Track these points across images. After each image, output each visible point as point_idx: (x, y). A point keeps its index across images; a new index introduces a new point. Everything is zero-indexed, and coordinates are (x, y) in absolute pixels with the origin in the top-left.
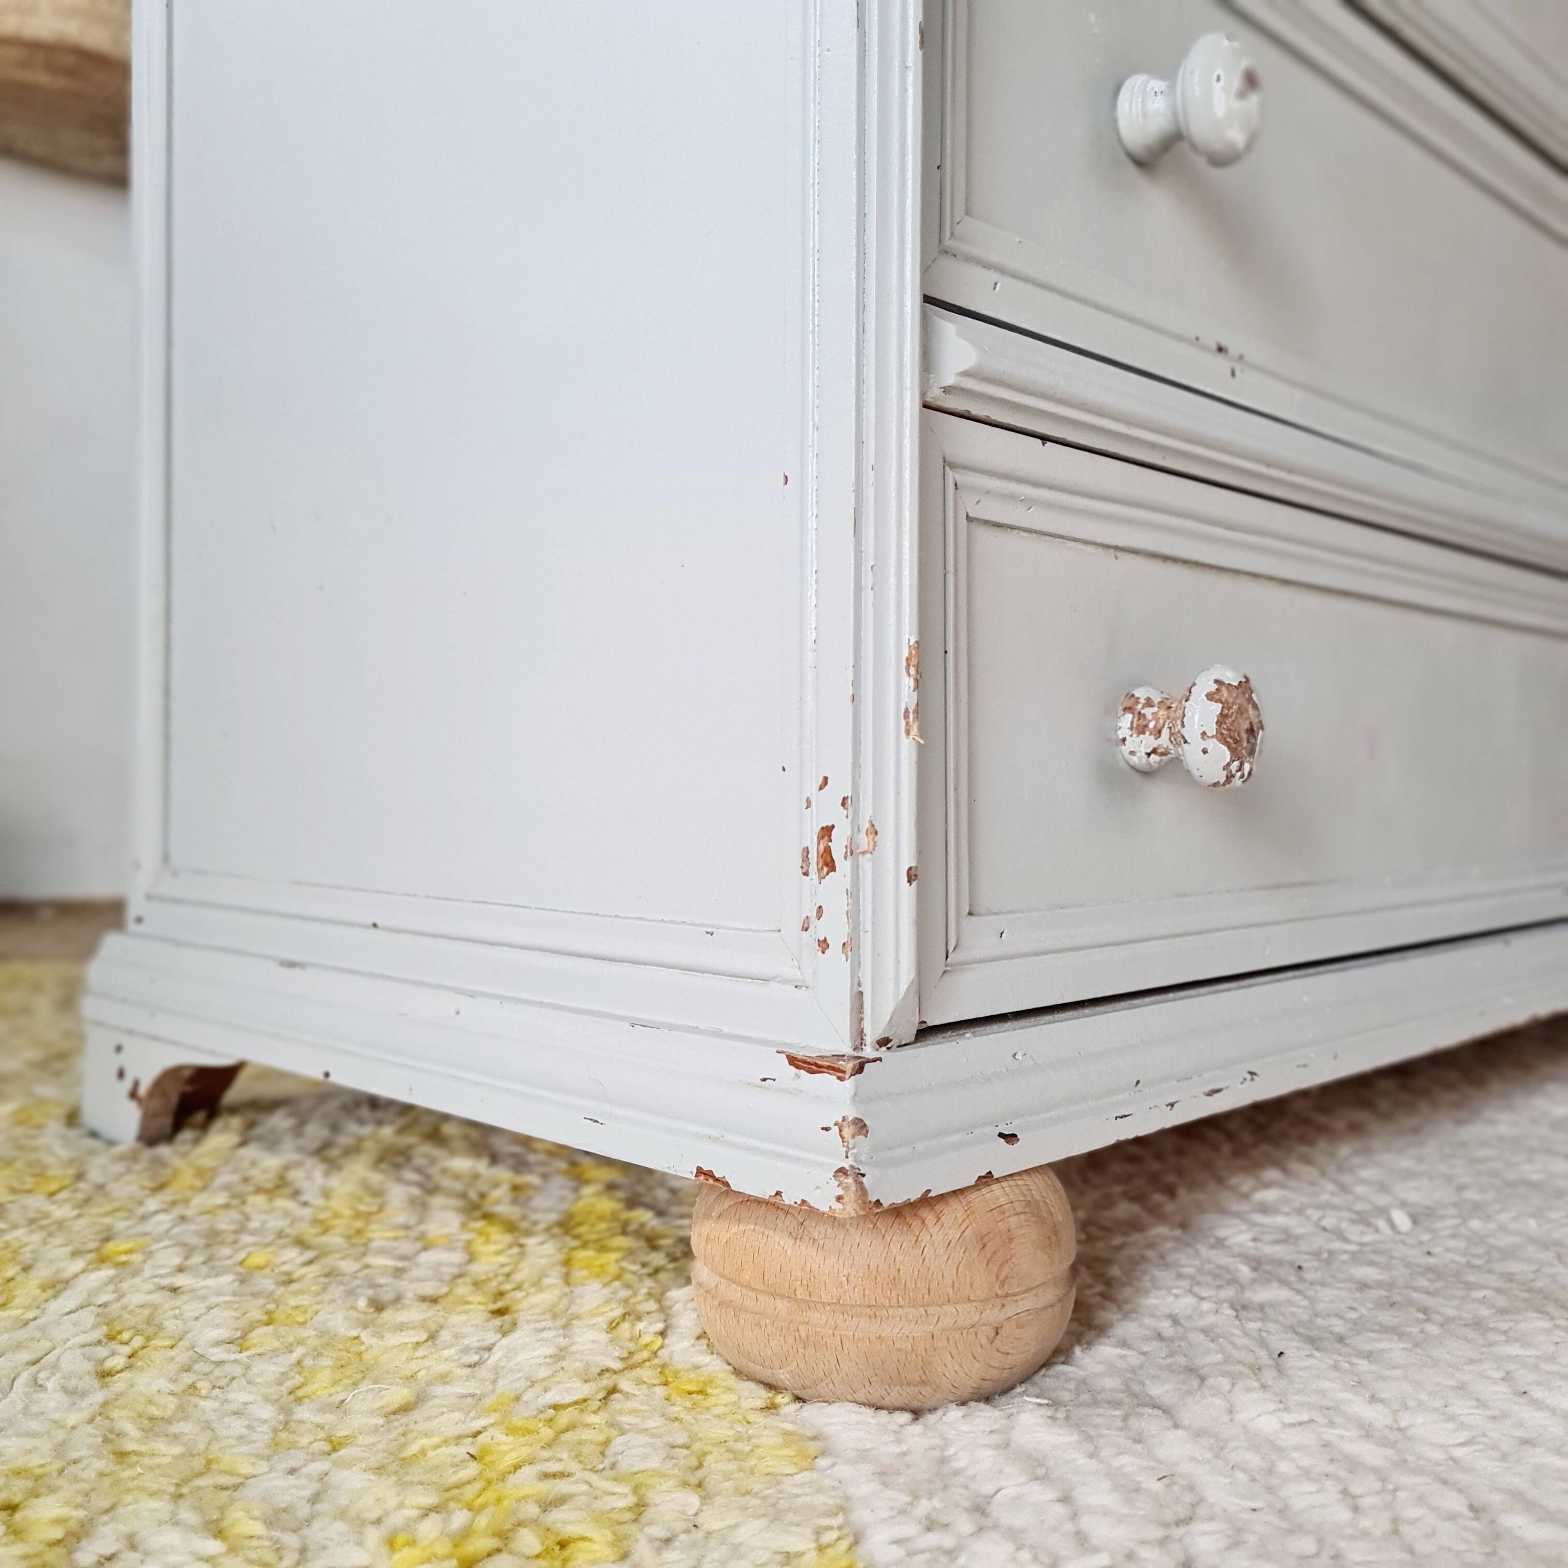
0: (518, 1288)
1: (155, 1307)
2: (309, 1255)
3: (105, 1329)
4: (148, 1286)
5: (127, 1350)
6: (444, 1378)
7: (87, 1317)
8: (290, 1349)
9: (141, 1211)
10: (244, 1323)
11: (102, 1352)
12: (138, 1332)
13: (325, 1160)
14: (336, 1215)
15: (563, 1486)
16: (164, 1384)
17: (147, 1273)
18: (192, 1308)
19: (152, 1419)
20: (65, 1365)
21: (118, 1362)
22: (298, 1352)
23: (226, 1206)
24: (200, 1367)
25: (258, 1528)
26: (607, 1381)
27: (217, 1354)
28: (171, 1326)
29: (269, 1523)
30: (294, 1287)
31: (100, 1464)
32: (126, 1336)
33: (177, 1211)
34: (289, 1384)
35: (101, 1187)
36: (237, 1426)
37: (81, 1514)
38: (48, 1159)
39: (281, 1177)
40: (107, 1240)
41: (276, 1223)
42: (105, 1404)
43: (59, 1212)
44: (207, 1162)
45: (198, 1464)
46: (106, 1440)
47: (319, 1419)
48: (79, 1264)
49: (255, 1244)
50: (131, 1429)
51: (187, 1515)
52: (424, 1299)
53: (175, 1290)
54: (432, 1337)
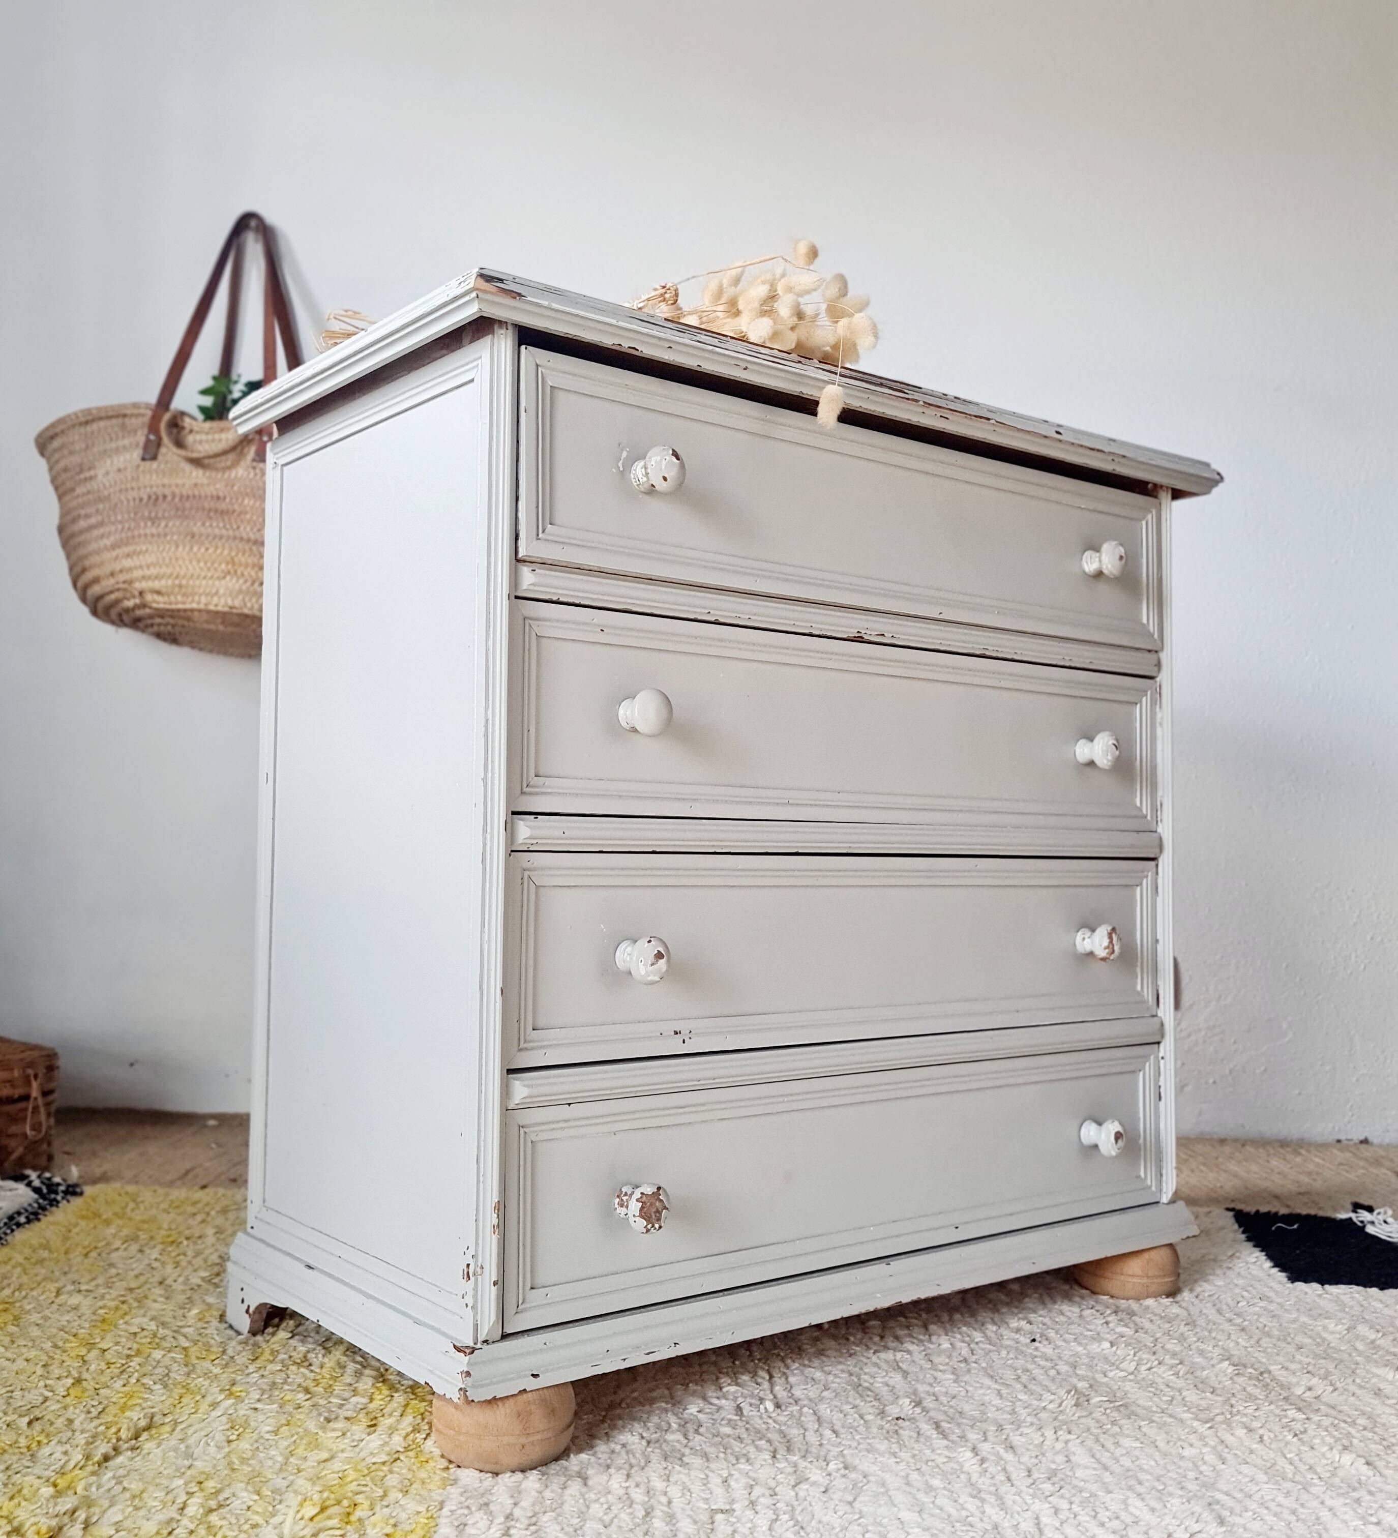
0: (383, 1416)
1: (248, 1416)
2: (308, 1396)
3: (230, 1425)
4: (247, 1407)
5: (237, 1433)
6: (343, 1451)
7: (224, 1419)
8: (292, 1436)
9: (247, 1372)
10: (278, 1425)
11: (229, 1433)
12: (241, 1426)
13: (324, 1348)
14: (323, 1378)
15: (364, 1489)
16: (248, 1446)
17: (247, 1401)
18: (261, 1417)
19: (243, 1458)
20: (217, 1438)
21: (234, 1437)
22: (296, 1437)
23: (281, 1370)
24: (262, 1441)
25: (269, 1493)
26: (396, 1456)
27: (267, 1436)
28: (253, 1424)
29: (273, 1492)
30: (300, 1410)
31: (226, 1472)
32: (237, 1427)
33: (261, 1372)
34: (290, 1449)
35: (232, 1358)
36: (270, 1463)
37: (219, 1486)
38: (212, 1342)
39: (305, 1357)
40: (233, 1384)
41: (299, 1380)
42: (229, 1452)
43: (216, 1370)
44: (276, 1347)
45: (256, 1474)
46: (228, 1464)
47: (296, 1462)
48: (222, 1397)
49: (289, 1390)
50: (237, 1462)
51: (250, 1488)
52: (346, 1418)
53: (256, 1409)
54: (344, 1434)
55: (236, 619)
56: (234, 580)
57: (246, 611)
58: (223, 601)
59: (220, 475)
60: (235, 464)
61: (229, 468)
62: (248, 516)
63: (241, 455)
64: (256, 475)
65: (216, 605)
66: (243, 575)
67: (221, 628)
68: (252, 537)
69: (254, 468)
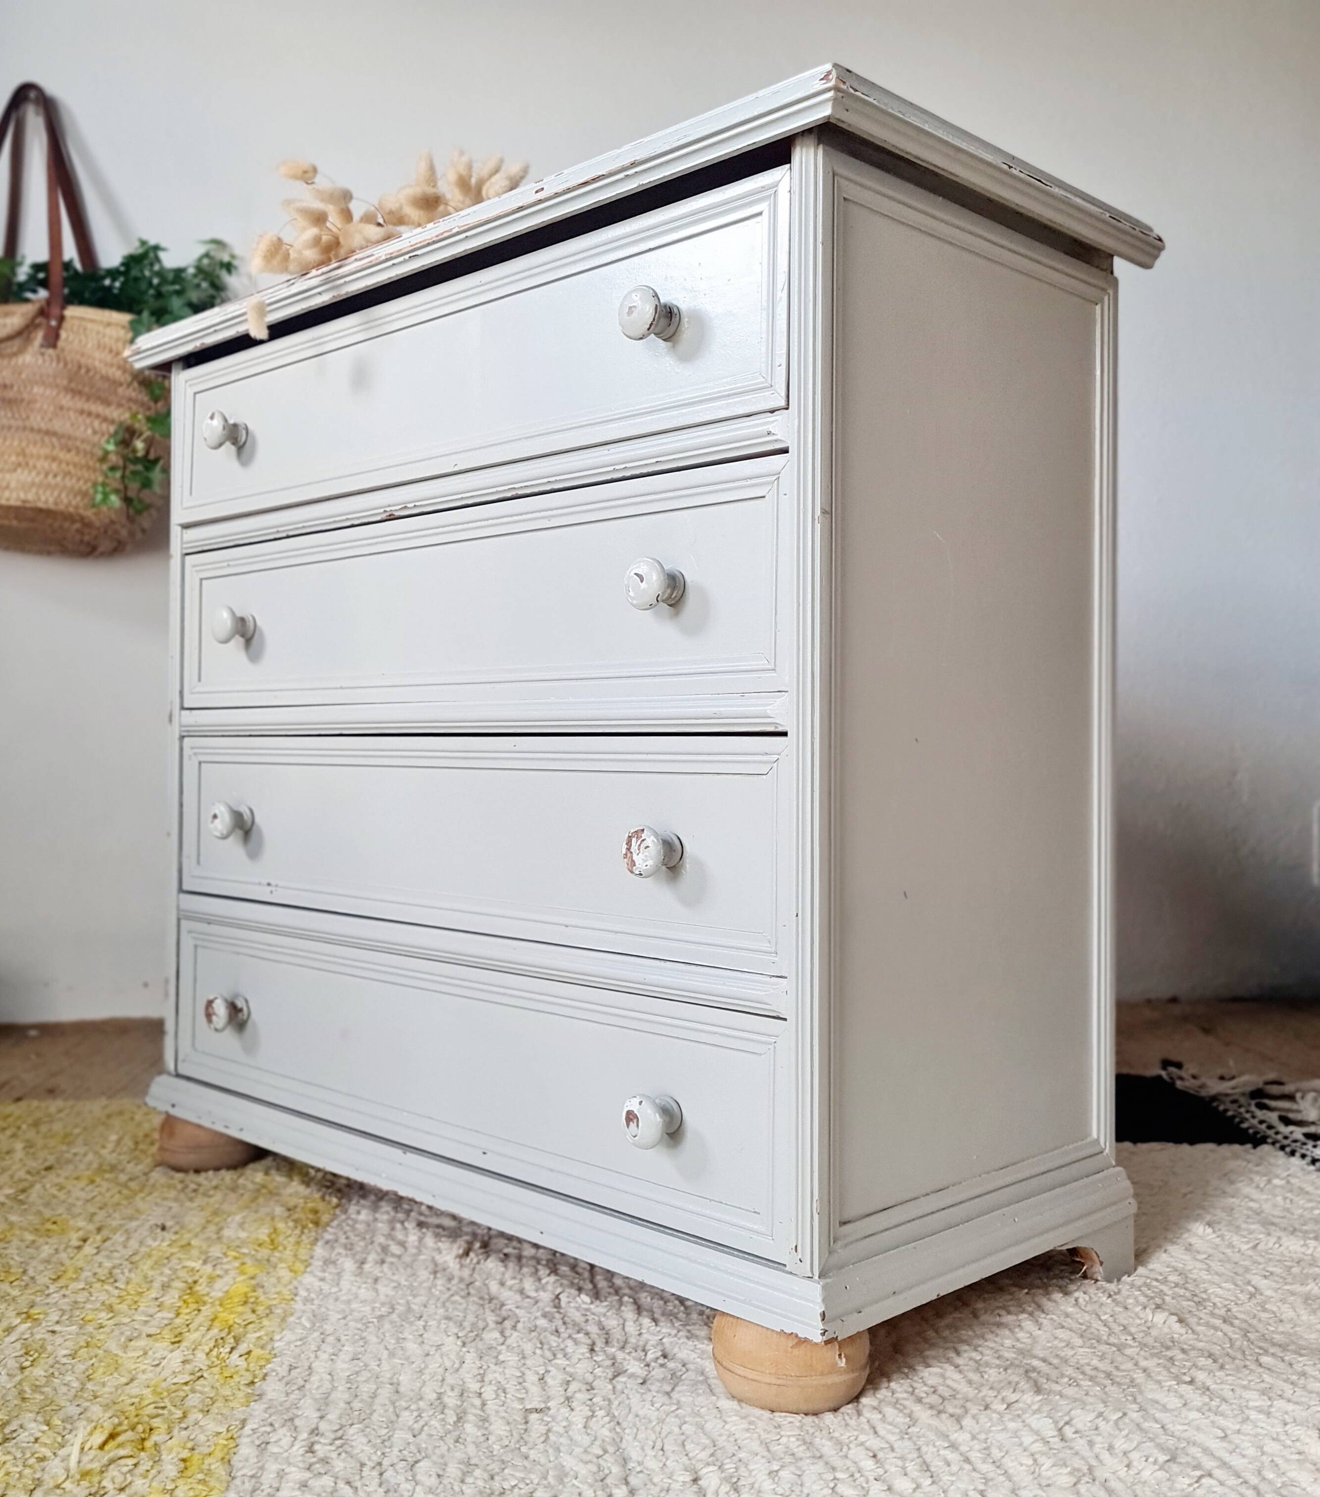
0: (189, 1331)
1: (44, 1340)
2: (111, 1315)
3: (24, 1351)
4: (44, 1331)
5: (31, 1359)
6: (144, 1372)
7: (18, 1345)
8: (91, 1359)
9: (47, 1292)
10: (77, 1347)
11: (23, 1359)
12: (36, 1351)
13: (132, 1263)
14: (129, 1294)
15: (160, 1411)
16: (43, 1373)
17: (44, 1324)
18: (58, 1340)
19: (36, 1386)
20: (9, 1366)
21: (28, 1364)
22: (94, 1360)
23: (83, 1289)
24: (57, 1366)
25: (59, 1423)
26: (199, 1374)
27: (64, 1360)
28: (49, 1348)
29: (63, 1421)
30: (102, 1330)
31: (16, 1402)
32: (32, 1353)
33: (63, 1292)
34: (87, 1373)
35: (32, 1278)
36: (64, 1389)
37: (7, 1418)
38: (12, 1262)
39: (111, 1273)
40: (32, 1307)
41: (103, 1297)
42: (21, 1380)
43: (15, 1292)
44: (81, 1264)
45: (48, 1402)
46: (19, 1394)
47: (93, 1388)
48: (19, 1320)
49: (90, 1309)
50: (27, 1389)
51: (40, 1418)
52: (149, 1336)
53: (53, 1332)
54: (145, 1353)
56: (26, 472)
57: (40, 505)
58: (14, 495)
59: (6, 362)
60: (21, 351)
61: (15, 354)
62: (38, 405)
63: (28, 341)
64: (44, 361)
65: (8, 500)
66: (35, 467)
67: (15, 523)
68: (43, 426)
69: (43, 354)
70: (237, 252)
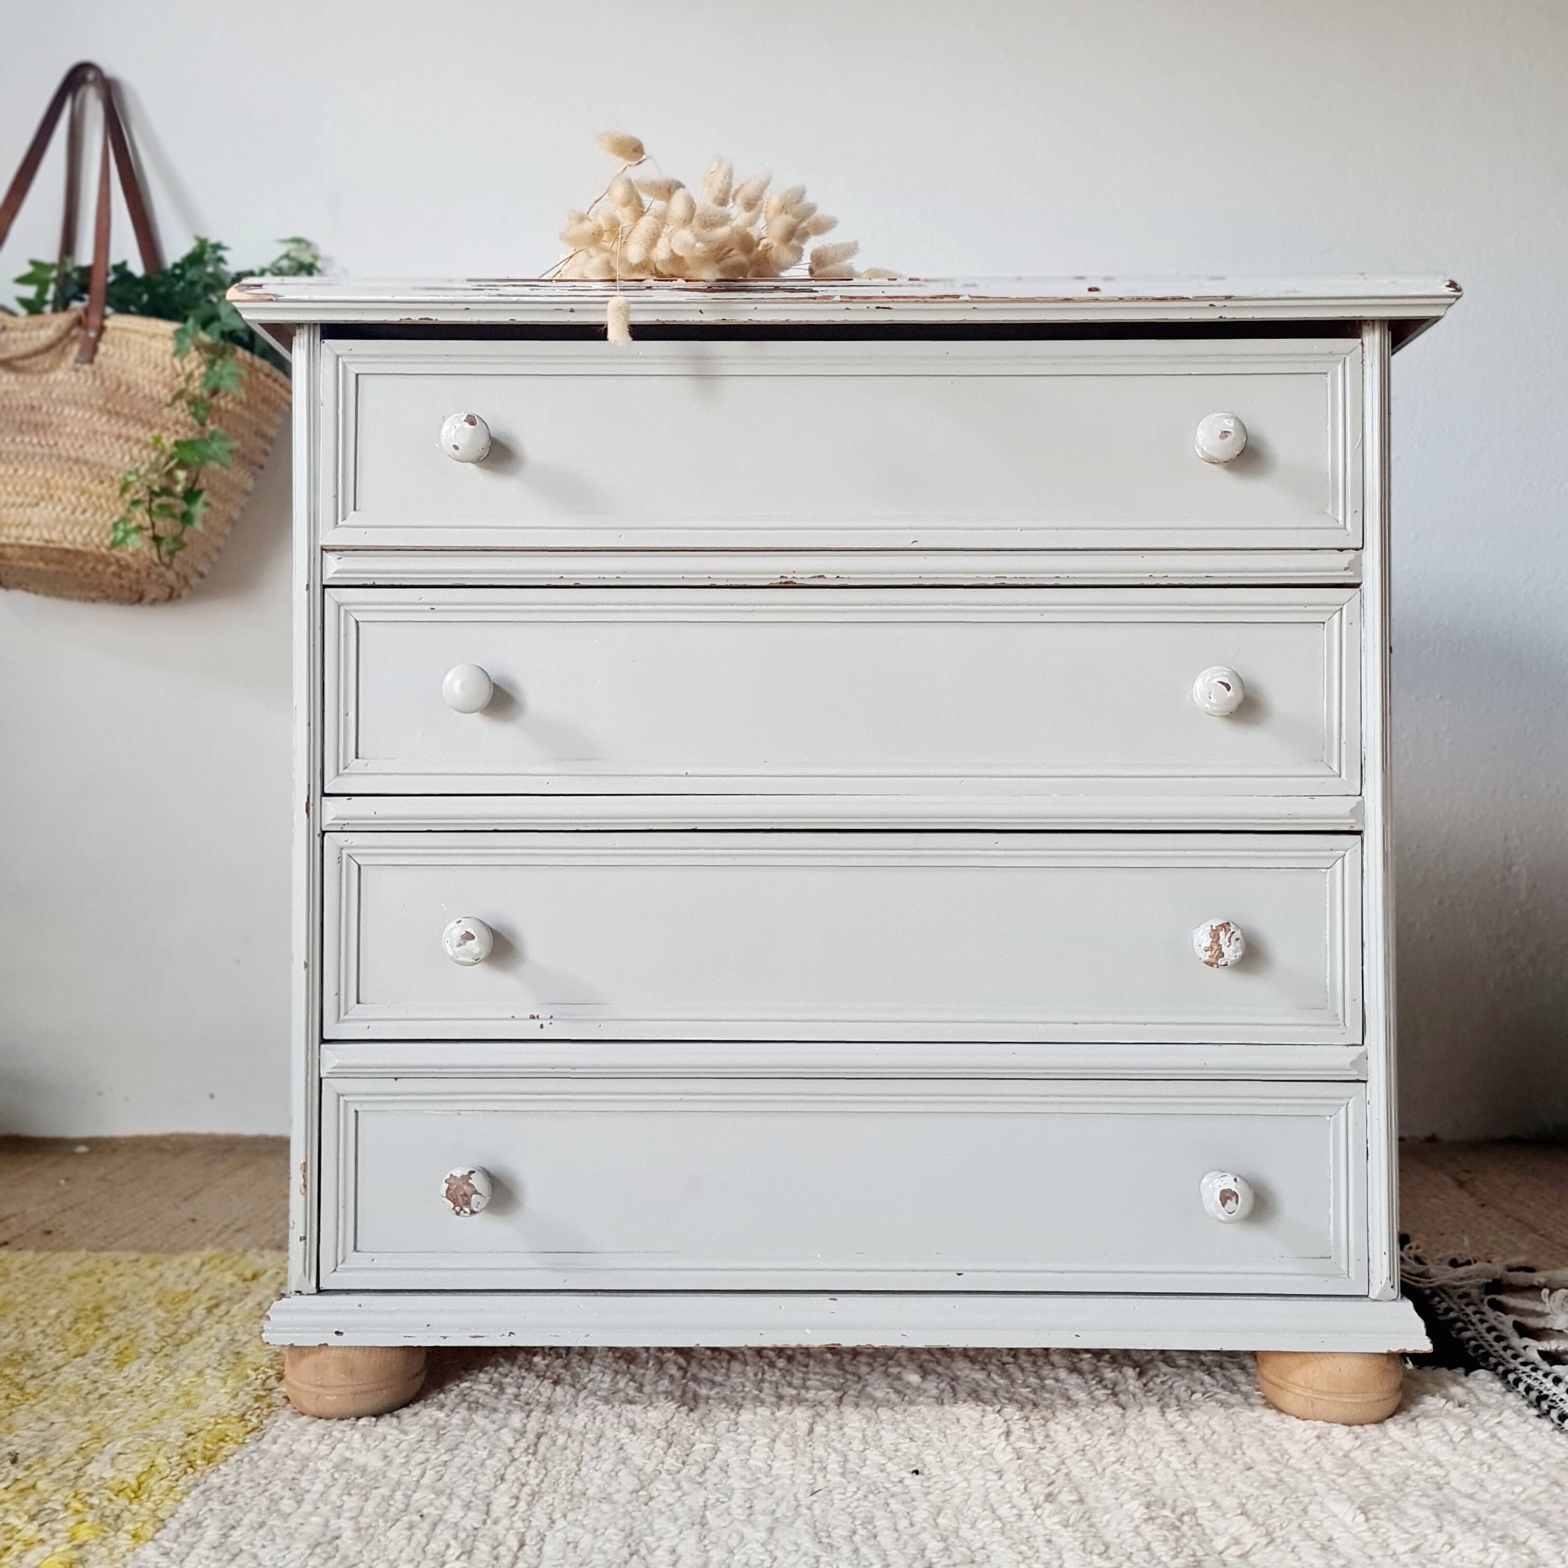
55: (55, 555)
56: (50, 506)
57: (66, 545)
58: (37, 534)
59: (35, 380)
60: (53, 368)
61: (46, 371)
62: (68, 430)
63: (63, 354)
64: (78, 379)
65: (29, 539)
66: (60, 500)
67: (41, 565)
68: (73, 454)
69: (77, 371)
70: (323, 251)
